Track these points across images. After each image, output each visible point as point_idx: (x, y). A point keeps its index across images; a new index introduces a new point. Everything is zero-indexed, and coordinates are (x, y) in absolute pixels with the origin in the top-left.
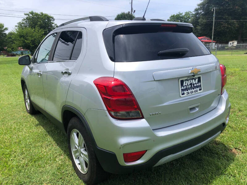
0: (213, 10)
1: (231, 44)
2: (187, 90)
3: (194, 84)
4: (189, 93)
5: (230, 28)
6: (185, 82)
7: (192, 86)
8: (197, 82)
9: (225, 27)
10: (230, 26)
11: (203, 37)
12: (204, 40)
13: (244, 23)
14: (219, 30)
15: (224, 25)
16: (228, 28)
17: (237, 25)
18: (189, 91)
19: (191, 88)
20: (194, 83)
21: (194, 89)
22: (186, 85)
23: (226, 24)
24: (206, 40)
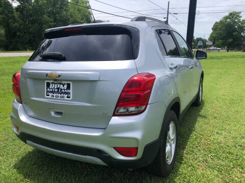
2: (53, 93)
3: (61, 90)
4: (53, 96)
6: (51, 85)
7: (59, 91)
8: (65, 88)
18: (55, 95)
19: (58, 92)
20: (62, 88)
21: (61, 94)
22: (53, 87)
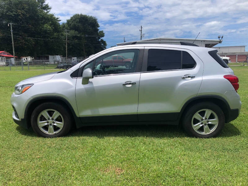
0: (10, 25)
1: (24, 59)
5: (28, 44)
9: (22, 43)
10: (27, 43)
11: (3, 51)
12: (4, 54)
13: (39, 41)
14: (17, 46)
15: (21, 41)
16: (25, 44)
17: (33, 43)
23: (23, 40)
24: (6, 54)
